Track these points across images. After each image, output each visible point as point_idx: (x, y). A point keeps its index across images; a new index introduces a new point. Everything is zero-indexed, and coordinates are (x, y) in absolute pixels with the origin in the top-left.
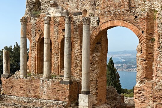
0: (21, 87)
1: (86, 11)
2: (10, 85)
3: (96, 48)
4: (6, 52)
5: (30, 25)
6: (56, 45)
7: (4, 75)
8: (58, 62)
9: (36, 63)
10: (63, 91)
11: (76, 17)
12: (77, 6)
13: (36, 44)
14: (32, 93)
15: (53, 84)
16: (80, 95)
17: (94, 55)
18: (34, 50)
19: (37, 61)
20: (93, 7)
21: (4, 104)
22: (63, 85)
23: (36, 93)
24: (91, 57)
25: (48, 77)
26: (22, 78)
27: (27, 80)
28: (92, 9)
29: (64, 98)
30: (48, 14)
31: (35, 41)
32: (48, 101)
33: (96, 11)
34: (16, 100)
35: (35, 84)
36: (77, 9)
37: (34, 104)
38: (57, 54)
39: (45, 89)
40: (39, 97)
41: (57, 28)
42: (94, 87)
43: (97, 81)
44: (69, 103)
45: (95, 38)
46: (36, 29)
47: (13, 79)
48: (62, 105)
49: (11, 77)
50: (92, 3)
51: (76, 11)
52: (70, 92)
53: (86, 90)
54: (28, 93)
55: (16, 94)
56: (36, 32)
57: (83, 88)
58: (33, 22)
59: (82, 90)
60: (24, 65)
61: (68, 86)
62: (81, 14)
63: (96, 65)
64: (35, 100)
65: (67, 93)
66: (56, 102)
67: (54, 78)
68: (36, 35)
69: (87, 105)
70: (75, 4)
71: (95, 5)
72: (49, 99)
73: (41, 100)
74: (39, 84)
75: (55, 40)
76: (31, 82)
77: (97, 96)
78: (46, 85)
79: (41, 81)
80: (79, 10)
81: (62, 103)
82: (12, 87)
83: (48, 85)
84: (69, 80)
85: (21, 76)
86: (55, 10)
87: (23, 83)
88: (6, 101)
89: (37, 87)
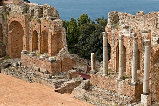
0: (103, 82)
1: (150, 31)
2: (96, 79)
3: (158, 58)
4: (93, 55)
5: (111, 34)
6: (129, 53)
7: (92, 72)
8: (130, 65)
9: (115, 63)
10: (131, 90)
11: (144, 34)
12: (144, 26)
13: (115, 49)
14: (110, 88)
15: (125, 84)
16: (142, 95)
17: (155, 65)
18: (114, 54)
19: (116, 62)
20: (155, 28)
21: (92, 94)
22: (131, 86)
23: (113, 88)
24: (153, 66)
25: (122, 78)
26: (104, 76)
27: (107, 78)
28: (155, 30)
29: (132, 95)
30: (121, 33)
31: (114, 47)
32: (121, 95)
33: (157, 32)
34: (99, 92)
35: (112, 82)
36: (144, 28)
37: (111, 97)
38: (130, 59)
39: (119, 86)
40: (115, 92)
41: (130, 40)
42: (155, 88)
43: (157, 84)
44: (135, 99)
45: (156, 53)
46: (115, 38)
47: (98, 76)
48: (129, 100)
49: (96, 74)
50: (155, 26)
51: (143, 29)
52: (135, 92)
53: (146, 92)
54: (108, 88)
55: (100, 87)
56: (115, 40)
57: (144, 91)
58: (113, 31)
59: (143, 92)
60: (105, 66)
61: (134, 87)
62: (147, 32)
63: (156, 73)
64: (112, 94)
65: (134, 92)
66: (126, 97)
67: (126, 79)
68: (115, 43)
69: (146, 103)
70: (142, 24)
71: (157, 27)
72: (122, 94)
73: (116, 94)
74: (115, 82)
75: (129, 49)
76: (110, 80)
77: (157, 95)
78: (120, 84)
79: (117, 81)
80: (146, 29)
81: (130, 99)
82: (97, 81)
83: (121, 84)
84: (135, 83)
85: (104, 75)
86: (126, 31)
87: (104, 79)
88: (93, 91)
89: (114, 84)
